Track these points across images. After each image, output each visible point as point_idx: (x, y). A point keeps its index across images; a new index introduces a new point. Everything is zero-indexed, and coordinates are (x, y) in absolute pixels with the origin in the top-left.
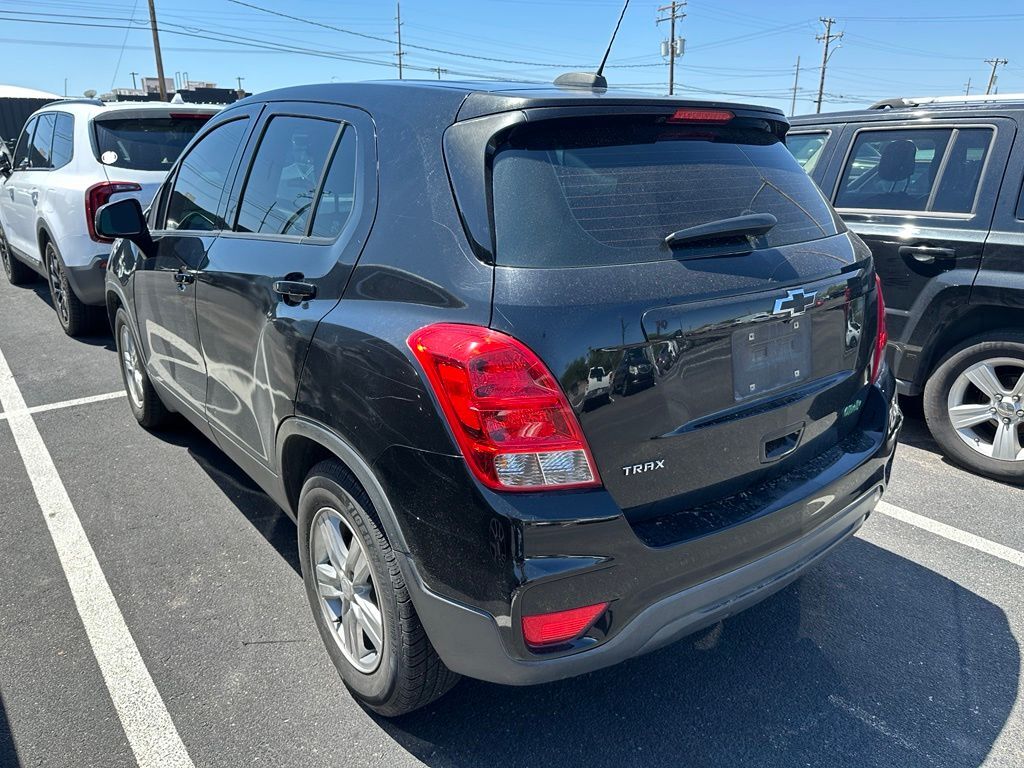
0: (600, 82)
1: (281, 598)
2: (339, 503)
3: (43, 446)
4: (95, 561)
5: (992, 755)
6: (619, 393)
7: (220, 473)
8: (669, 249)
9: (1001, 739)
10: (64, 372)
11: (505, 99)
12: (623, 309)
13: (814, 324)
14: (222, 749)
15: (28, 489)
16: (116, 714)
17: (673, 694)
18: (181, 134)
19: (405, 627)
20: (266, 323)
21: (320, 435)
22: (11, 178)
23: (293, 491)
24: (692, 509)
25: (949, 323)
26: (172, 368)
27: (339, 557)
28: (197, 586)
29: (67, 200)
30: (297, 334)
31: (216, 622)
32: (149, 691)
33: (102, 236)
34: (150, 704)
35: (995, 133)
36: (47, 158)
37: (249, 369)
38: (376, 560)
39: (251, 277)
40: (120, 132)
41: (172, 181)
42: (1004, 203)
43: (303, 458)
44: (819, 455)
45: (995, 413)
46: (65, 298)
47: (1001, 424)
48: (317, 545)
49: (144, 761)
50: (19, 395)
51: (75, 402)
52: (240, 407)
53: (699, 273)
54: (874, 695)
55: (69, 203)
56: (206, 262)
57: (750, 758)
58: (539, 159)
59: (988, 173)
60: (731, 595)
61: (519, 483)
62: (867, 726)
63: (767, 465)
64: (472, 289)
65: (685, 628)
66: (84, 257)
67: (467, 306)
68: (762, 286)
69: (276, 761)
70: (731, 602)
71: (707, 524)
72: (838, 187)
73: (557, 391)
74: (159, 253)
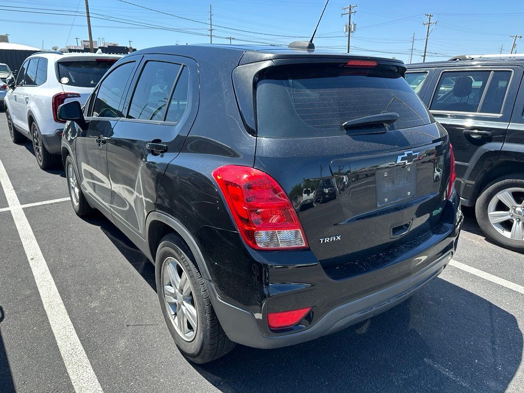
0: (311, 46)
1: (146, 303)
2: (176, 255)
3: (28, 224)
4: (53, 283)
6: (319, 201)
7: (116, 239)
8: (345, 130)
9: (512, 382)
10: (39, 188)
11: (263, 54)
12: (321, 160)
13: (418, 170)
14: (115, 378)
15: (21, 246)
16: (62, 359)
17: (344, 357)
18: (100, 69)
19: (208, 318)
20: (142, 164)
21: (168, 220)
22: (15, 90)
23: (153, 249)
24: (355, 261)
25: (488, 170)
26: (94, 186)
27: (176, 282)
28: (104, 296)
30: (157, 170)
31: (113, 314)
32: (79, 348)
33: (60, 120)
34: (79, 355)
35: (513, 74)
36: (33, 80)
37: (133, 187)
38: (194, 283)
39: (134, 141)
40: (70, 68)
41: (96, 93)
42: (517, 109)
43: (159, 232)
44: (420, 235)
45: (512, 216)
46: (40, 150)
47: (515, 222)
48: (165, 276)
49: (76, 383)
50: (17, 198)
51: (44, 203)
52: (128, 207)
53: (359, 142)
54: (447, 358)
55: (44, 102)
56: (112, 133)
57: (383, 389)
58: (280, 85)
59: (509, 93)
60: (374, 305)
61: (267, 246)
62: (444, 375)
63: (393, 240)
64: (245, 148)
65: (350, 322)
66: (51, 130)
67: (242, 157)
68: (391, 149)
69: (142, 385)
70: (374, 309)
71: (362, 268)
72: (435, 102)
73: (287, 200)
74: (89, 128)
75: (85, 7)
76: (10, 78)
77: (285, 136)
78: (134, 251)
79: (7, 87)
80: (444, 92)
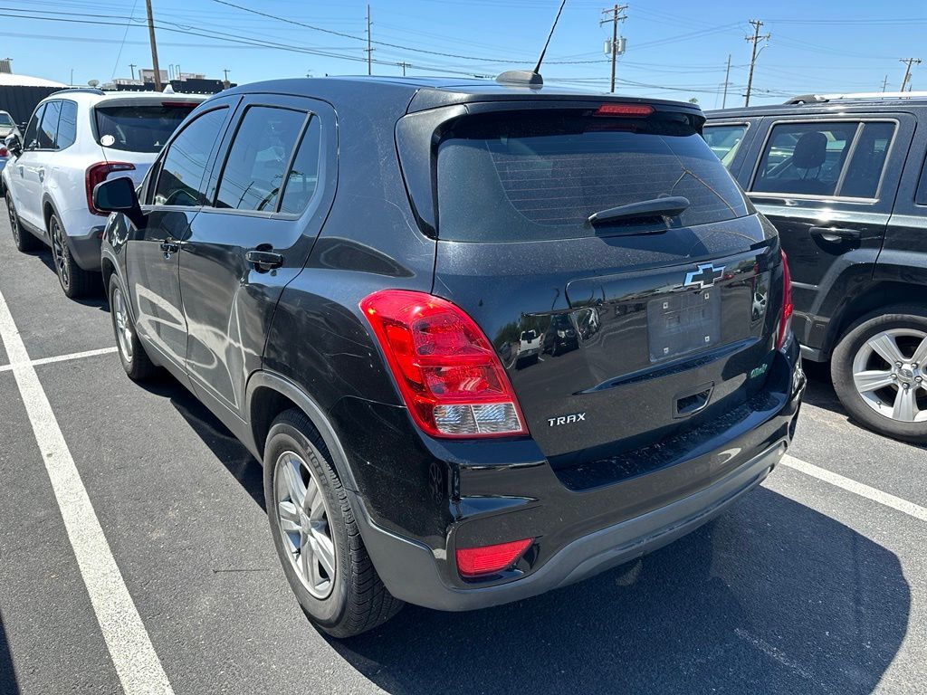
0: (537, 80)
1: (248, 532)
2: (299, 447)
3: (43, 394)
4: (86, 496)
5: (881, 685)
6: (550, 353)
7: (198, 421)
8: (592, 228)
9: (890, 671)
10: (63, 330)
11: (449, 94)
12: (553, 280)
13: (723, 299)
14: (192, 664)
15: (29, 432)
16: (100, 631)
17: (594, 625)
18: (171, 120)
19: (354, 558)
20: (239, 288)
21: (284, 387)
22: (22, 156)
23: (260, 435)
24: (610, 458)
25: (854, 297)
26: (158, 326)
27: (298, 495)
28: (174, 520)
29: (69, 177)
30: (268, 299)
31: (191, 552)
32: (130, 611)
33: (99, 210)
34: (130, 623)
35: (897, 127)
36: (53, 139)
37: (224, 329)
38: (330, 497)
39: (228, 247)
40: (119, 119)
41: (162, 161)
42: (906, 189)
43: (269, 407)
44: (728, 413)
45: (896, 379)
46: (66, 264)
47: (901, 389)
48: (280, 485)
49: (123, 672)
50: (24, 349)
51: (72, 356)
52: (216, 362)
53: (618, 249)
54: (776, 629)
55: (72, 179)
56: (190, 234)
57: (662, 682)
58: (479, 148)
59: (890, 162)
60: (645, 535)
61: (456, 431)
62: (769, 657)
63: (679, 421)
64: (417, 260)
65: (603, 564)
66: (83, 228)
67: (415, 276)
68: (675, 261)
69: (240, 675)
70: (645, 541)
71: (624, 471)
72: (757, 174)
73: (490, 351)
74: (148, 225)
75: (146, 9)
76: (12, 136)
77: (485, 239)
78: (228, 441)
79: (9, 152)
80: (779, 159)
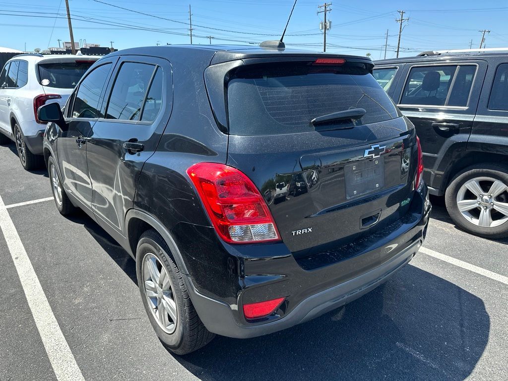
0: (282, 45)
1: (129, 298)
2: (155, 250)
3: (12, 224)
4: (37, 280)
5: (475, 370)
6: (292, 195)
7: (99, 236)
8: (313, 126)
9: (479, 362)
10: (23, 188)
11: (233, 54)
12: (291, 156)
13: (385, 163)
14: (99, 372)
15: (5, 246)
16: (47, 355)
17: (320, 343)
18: (81, 70)
19: (187, 311)
20: (120, 163)
21: (146, 217)
23: (134, 245)
24: (326, 252)
25: (456, 160)
26: (76, 185)
27: (155, 277)
28: (88, 292)
29: (25, 103)
30: (136, 169)
31: (97, 310)
32: (63, 344)
33: (41, 121)
34: (63, 350)
35: (478, 68)
36: (15, 82)
37: (112, 185)
38: (173, 278)
39: (113, 141)
40: (52, 70)
41: (76, 93)
42: (482, 101)
43: (138, 229)
44: (390, 225)
45: (479, 204)
46: (24, 151)
47: (483, 210)
48: (145, 272)
49: (60, 378)
50: (1, 199)
51: (28, 203)
52: (108, 205)
53: (328, 138)
54: (418, 342)
56: (92, 133)
57: (357, 373)
58: (251, 84)
59: (474, 87)
60: (346, 293)
61: (241, 240)
62: (415, 357)
63: (362, 230)
64: (218, 146)
65: (323, 310)
66: (33, 131)
67: (218, 155)
68: (359, 143)
69: (125, 377)
70: (346, 297)
71: (333, 259)
72: (402, 94)
73: (259, 195)
74: (69, 129)
77: (256, 133)
78: (116, 248)
80: (415, 86)
